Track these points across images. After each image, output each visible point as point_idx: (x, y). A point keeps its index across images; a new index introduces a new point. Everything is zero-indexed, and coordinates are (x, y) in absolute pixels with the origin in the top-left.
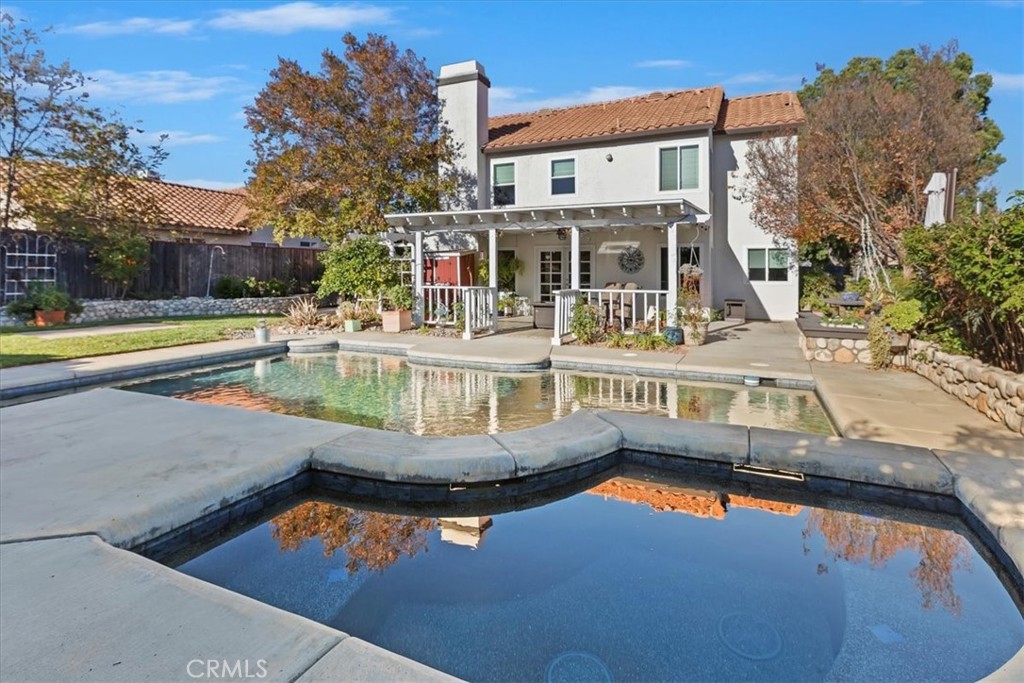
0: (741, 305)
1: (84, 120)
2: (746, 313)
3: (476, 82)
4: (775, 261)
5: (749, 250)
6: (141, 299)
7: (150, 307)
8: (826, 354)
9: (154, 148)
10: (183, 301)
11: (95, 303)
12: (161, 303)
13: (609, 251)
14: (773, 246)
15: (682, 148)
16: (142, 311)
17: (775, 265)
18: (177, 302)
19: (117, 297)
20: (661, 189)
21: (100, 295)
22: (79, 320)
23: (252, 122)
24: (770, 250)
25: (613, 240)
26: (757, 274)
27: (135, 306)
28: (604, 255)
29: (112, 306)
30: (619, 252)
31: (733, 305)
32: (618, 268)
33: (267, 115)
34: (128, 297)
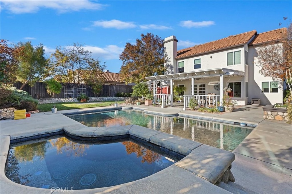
0: (258, 100)
1: (91, 61)
2: (260, 103)
3: (173, 41)
4: (273, 86)
5: (262, 82)
6: (101, 97)
7: (102, 99)
8: (271, 117)
9: (103, 65)
10: (109, 98)
11: (92, 98)
12: (104, 98)
13: (211, 84)
14: (272, 81)
15: (235, 52)
16: (101, 99)
17: (274, 87)
18: (107, 98)
19: (97, 97)
20: (228, 65)
21: (93, 96)
22: (89, 101)
23: (121, 58)
24: (270, 82)
25: (212, 81)
26: (266, 90)
27: (99, 99)
28: (210, 86)
29: (95, 98)
30: (214, 84)
31: (255, 100)
32: (214, 89)
33: (124, 56)
34: (99, 96)
